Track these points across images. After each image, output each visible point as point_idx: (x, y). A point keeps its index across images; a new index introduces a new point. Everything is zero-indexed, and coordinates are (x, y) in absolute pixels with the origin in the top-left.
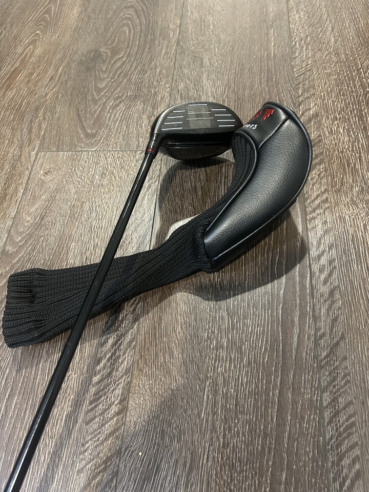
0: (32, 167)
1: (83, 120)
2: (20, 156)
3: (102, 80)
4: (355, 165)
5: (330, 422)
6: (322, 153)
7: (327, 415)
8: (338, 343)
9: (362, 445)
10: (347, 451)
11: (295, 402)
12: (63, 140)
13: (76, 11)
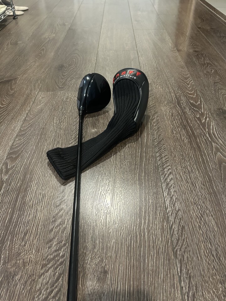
0: (36, 96)
1: (58, 84)
2: (31, 93)
3: (65, 73)
4: (165, 96)
5: (159, 160)
6: (153, 93)
7: (158, 159)
8: (161, 141)
9: (171, 165)
10: (166, 167)
11: (146, 156)
12: (49, 89)
13: (52, 54)
